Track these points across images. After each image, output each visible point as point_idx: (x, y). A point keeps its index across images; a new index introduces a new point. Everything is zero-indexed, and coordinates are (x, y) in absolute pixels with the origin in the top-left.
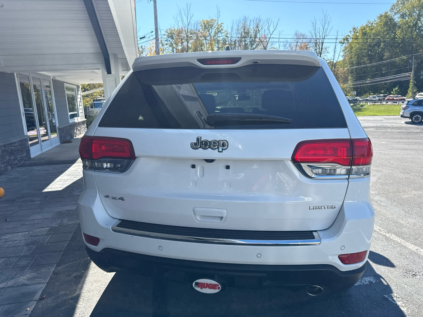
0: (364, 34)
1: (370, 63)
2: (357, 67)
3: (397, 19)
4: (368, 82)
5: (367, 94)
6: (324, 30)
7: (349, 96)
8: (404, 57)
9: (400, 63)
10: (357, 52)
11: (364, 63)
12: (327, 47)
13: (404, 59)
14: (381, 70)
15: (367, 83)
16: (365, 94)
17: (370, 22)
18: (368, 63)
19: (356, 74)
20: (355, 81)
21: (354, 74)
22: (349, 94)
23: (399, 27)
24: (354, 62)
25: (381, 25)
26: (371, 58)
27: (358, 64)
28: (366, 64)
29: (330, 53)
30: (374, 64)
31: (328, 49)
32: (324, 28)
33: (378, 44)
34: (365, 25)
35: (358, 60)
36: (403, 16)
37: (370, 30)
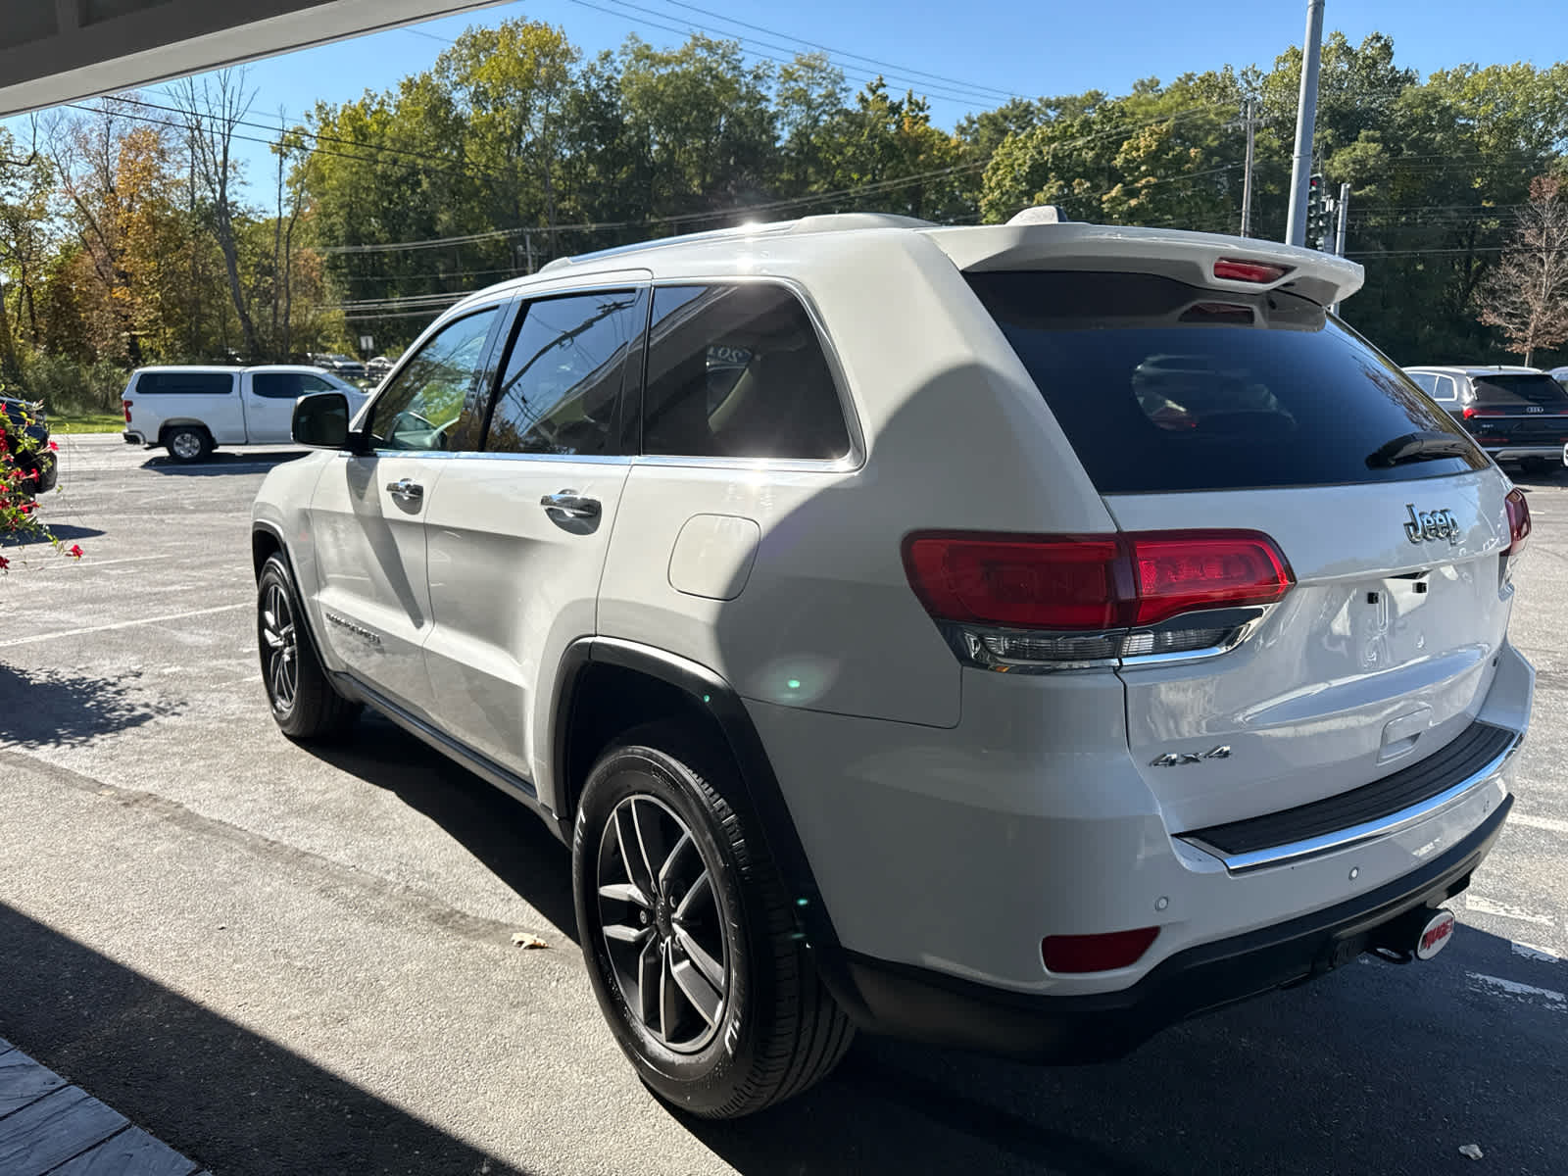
0: (361, 134)
1: (396, 240)
2: (351, 249)
3: (462, 102)
4: (396, 305)
5: (397, 348)
6: (228, 95)
7: (334, 352)
8: (498, 235)
9: (488, 254)
10: (343, 195)
11: (371, 238)
12: (240, 162)
13: (498, 241)
14: (433, 269)
15: (391, 311)
16: (389, 346)
17: (372, 94)
18: (386, 242)
19: (351, 273)
20: (347, 297)
21: (345, 275)
22: (335, 347)
23: (473, 134)
24: (340, 233)
25: (418, 115)
26: (395, 224)
27: (354, 238)
28: (378, 242)
29: (250, 184)
30: (409, 245)
31: (243, 169)
32: (226, 85)
33: (411, 178)
34: (356, 103)
35: (349, 224)
36: (479, 98)
37: (378, 123)
